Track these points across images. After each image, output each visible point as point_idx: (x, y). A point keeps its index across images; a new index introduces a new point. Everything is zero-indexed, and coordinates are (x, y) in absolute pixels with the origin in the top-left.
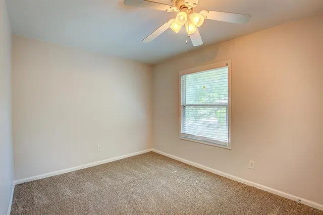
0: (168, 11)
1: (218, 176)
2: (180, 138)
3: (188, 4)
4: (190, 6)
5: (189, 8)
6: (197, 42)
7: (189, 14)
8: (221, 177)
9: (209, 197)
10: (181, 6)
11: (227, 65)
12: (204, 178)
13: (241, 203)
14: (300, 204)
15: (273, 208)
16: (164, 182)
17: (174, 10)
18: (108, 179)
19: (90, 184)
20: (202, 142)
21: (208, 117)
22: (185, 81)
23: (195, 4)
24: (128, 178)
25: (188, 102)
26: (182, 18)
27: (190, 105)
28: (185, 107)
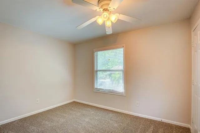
0: (97, 11)
1: (119, 112)
2: (94, 91)
3: (110, 9)
4: (111, 10)
5: (110, 11)
6: (109, 32)
7: (109, 14)
8: (120, 113)
9: (116, 125)
10: (104, 9)
11: (123, 47)
12: (111, 115)
13: (134, 126)
14: (162, 122)
15: (150, 126)
16: (87, 120)
17: (101, 10)
18: (47, 123)
19: (33, 128)
20: (108, 93)
21: (105, 79)
22: (97, 56)
23: (114, 9)
24: (62, 120)
25: (99, 69)
26: (105, 16)
27: (100, 71)
28: (97, 71)
